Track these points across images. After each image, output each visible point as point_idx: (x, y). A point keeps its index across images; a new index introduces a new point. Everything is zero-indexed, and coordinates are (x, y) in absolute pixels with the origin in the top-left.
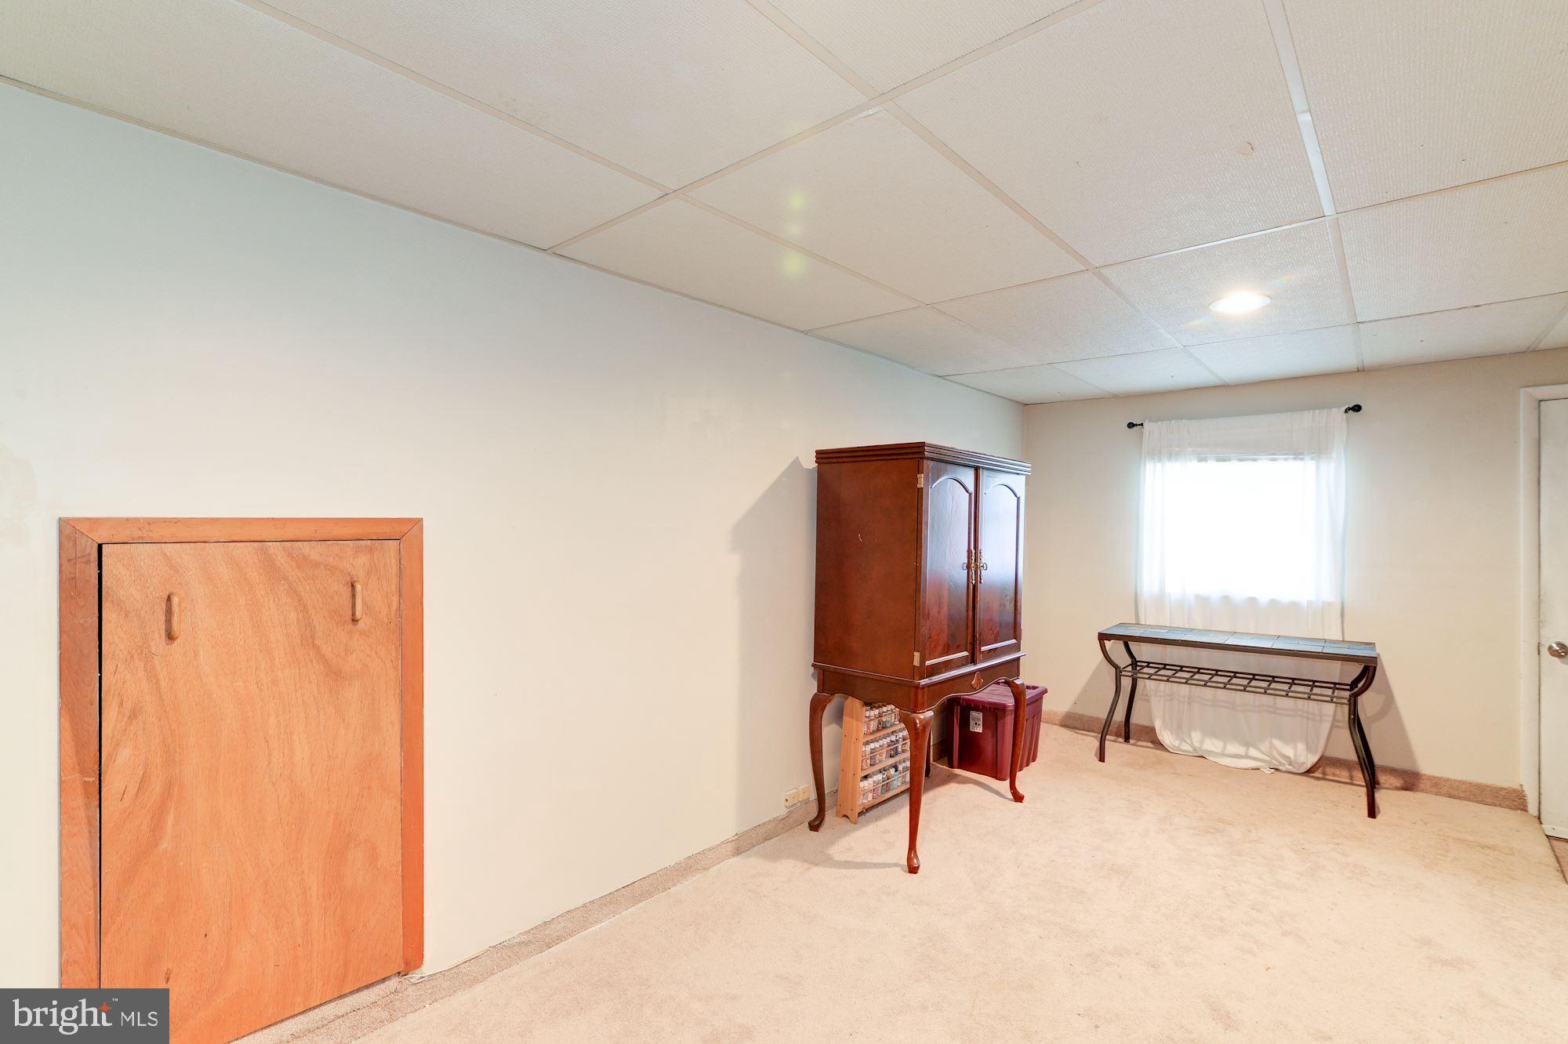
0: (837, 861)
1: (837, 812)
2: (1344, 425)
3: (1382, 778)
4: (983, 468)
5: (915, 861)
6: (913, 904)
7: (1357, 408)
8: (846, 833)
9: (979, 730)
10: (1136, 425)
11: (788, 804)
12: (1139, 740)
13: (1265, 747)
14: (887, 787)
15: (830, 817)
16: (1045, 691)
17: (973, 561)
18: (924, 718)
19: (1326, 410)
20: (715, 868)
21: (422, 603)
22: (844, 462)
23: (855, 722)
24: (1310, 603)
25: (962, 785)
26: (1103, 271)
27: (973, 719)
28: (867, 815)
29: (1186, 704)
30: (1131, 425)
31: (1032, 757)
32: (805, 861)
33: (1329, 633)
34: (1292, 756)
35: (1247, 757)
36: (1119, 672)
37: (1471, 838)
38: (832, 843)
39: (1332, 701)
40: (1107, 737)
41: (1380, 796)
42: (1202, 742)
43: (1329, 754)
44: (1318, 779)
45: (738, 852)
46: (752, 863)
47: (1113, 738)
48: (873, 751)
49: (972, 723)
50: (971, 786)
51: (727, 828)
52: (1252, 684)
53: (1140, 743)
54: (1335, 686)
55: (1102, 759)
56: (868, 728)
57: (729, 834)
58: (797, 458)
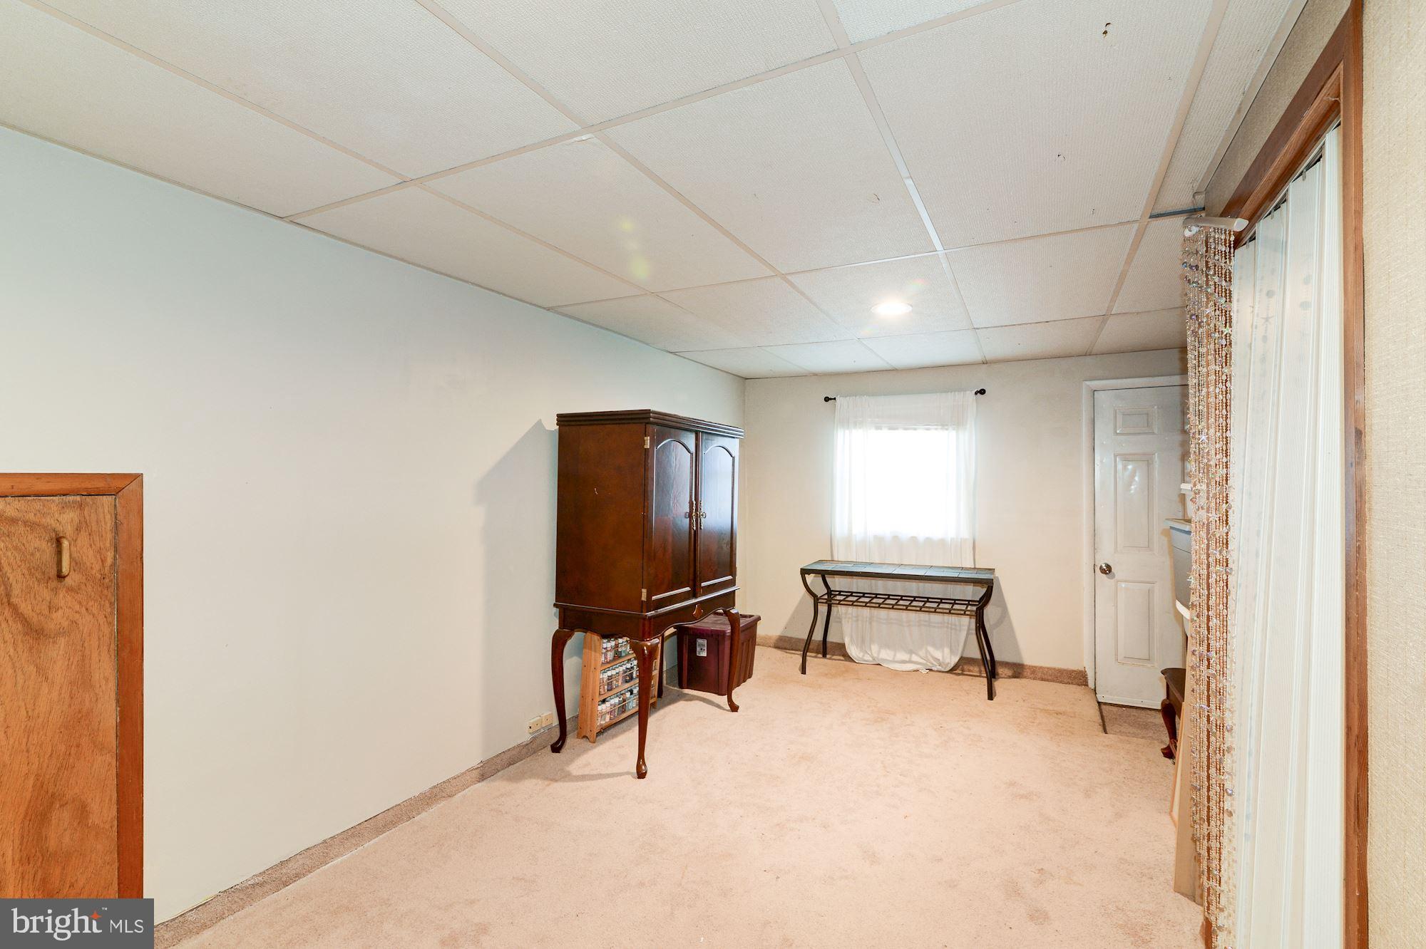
0: (574, 776)
1: (578, 734)
2: (975, 404)
3: (1000, 670)
4: (702, 432)
5: (643, 767)
6: (639, 803)
7: (982, 392)
8: (585, 751)
9: (704, 654)
10: (831, 399)
11: (531, 731)
12: (833, 655)
13: (922, 653)
14: (623, 708)
15: (571, 740)
16: (759, 619)
17: (694, 511)
18: (651, 645)
19: (962, 393)
20: (460, 794)
21: (142, 558)
22: (581, 425)
23: (593, 653)
24: (952, 539)
25: (689, 702)
26: (789, 277)
27: (699, 645)
28: (605, 734)
29: (867, 623)
30: (827, 399)
31: (747, 674)
32: (547, 779)
33: (964, 561)
34: (941, 658)
35: (910, 662)
36: (816, 600)
37: (1051, 708)
38: (572, 761)
39: (965, 614)
40: (808, 654)
41: (998, 684)
42: (879, 652)
43: (965, 655)
44: (959, 674)
45: (483, 778)
46: (496, 786)
47: (813, 655)
48: (610, 678)
49: (698, 649)
50: (697, 702)
51: (474, 758)
52: (913, 604)
53: (834, 657)
54: (969, 603)
55: (804, 672)
56: (606, 658)
57: (475, 762)
58: (540, 420)
